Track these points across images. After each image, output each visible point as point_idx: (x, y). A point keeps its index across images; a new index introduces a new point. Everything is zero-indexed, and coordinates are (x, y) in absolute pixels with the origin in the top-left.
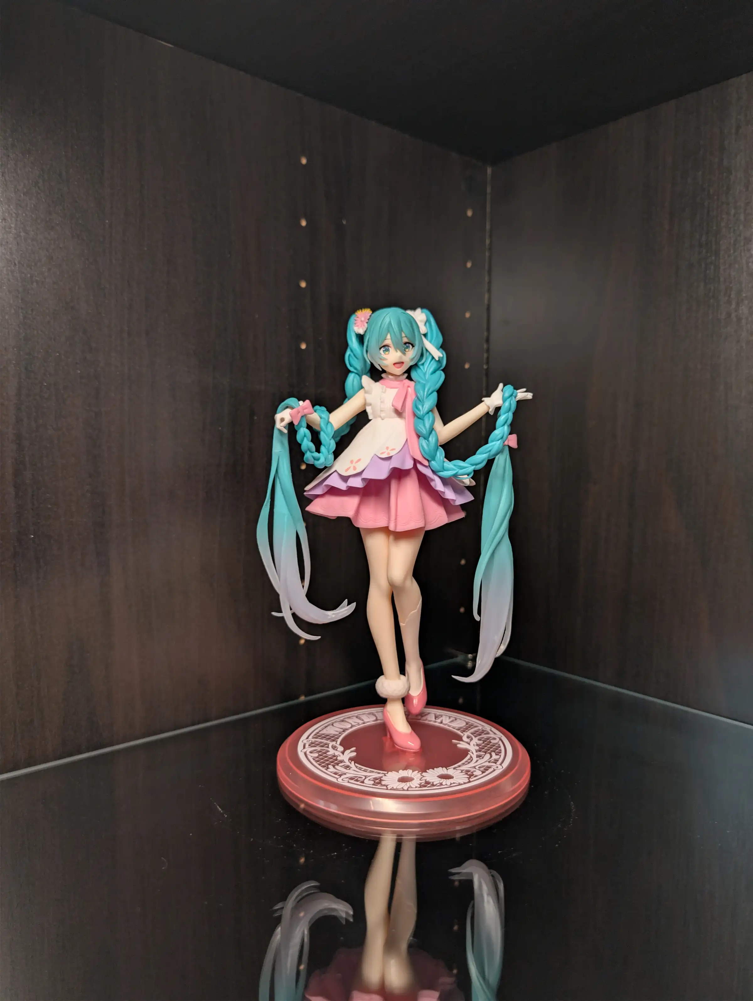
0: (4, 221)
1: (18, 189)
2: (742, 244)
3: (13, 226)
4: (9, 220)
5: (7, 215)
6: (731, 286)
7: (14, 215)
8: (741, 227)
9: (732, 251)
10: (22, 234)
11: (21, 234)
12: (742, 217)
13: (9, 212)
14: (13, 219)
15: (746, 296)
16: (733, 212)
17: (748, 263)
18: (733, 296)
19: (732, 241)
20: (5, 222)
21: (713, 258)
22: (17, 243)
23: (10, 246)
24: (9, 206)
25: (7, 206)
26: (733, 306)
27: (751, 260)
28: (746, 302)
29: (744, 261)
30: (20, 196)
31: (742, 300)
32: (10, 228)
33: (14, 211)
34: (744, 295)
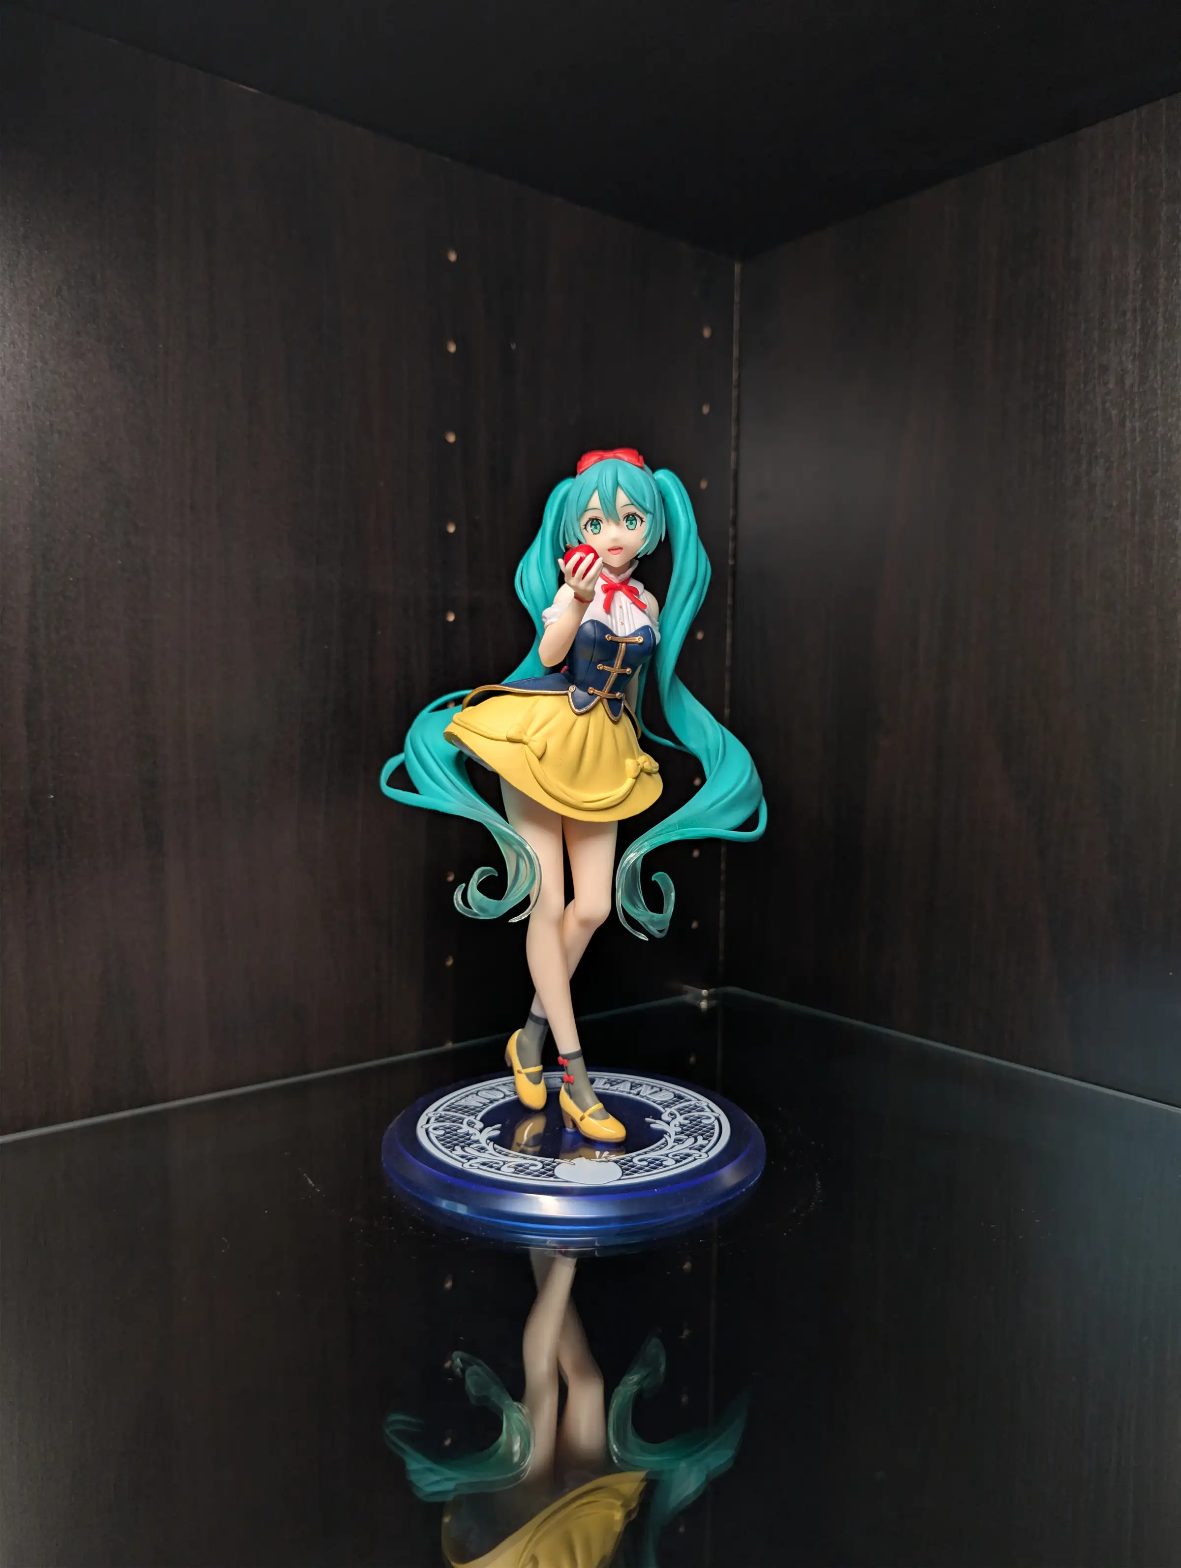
0: (12, 346)
1: (32, 301)
2: (1096, 375)
3: (25, 352)
4: (20, 345)
5: (16, 336)
6: (1080, 437)
7: (27, 337)
8: (1095, 350)
9: (1082, 386)
10: (39, 364)
11: (37, 364)
12: (1096, 335)
13: (20, 333)
14: (27, 344)
15: (1101, 452)
16: (1083, 326)
17: (1104, 402)
18: (1083, 452)
19: (1083, 371)
20: (14, 347)
21: (1055, 396)
22: (32, 377)
23: (22, 381)
24: (20, 325)
25: (17, 325)
26: (1084, 467)
27: (1109, 398)
28: (1102, 461)
29: (1099, 400)
30: (36, 310)
31: (1096, 457)
32: (21, 354)
33: (28, 331)
34: (1099, 451)
